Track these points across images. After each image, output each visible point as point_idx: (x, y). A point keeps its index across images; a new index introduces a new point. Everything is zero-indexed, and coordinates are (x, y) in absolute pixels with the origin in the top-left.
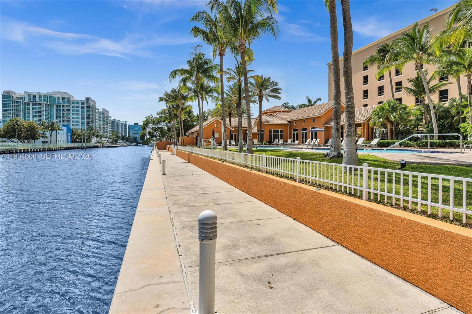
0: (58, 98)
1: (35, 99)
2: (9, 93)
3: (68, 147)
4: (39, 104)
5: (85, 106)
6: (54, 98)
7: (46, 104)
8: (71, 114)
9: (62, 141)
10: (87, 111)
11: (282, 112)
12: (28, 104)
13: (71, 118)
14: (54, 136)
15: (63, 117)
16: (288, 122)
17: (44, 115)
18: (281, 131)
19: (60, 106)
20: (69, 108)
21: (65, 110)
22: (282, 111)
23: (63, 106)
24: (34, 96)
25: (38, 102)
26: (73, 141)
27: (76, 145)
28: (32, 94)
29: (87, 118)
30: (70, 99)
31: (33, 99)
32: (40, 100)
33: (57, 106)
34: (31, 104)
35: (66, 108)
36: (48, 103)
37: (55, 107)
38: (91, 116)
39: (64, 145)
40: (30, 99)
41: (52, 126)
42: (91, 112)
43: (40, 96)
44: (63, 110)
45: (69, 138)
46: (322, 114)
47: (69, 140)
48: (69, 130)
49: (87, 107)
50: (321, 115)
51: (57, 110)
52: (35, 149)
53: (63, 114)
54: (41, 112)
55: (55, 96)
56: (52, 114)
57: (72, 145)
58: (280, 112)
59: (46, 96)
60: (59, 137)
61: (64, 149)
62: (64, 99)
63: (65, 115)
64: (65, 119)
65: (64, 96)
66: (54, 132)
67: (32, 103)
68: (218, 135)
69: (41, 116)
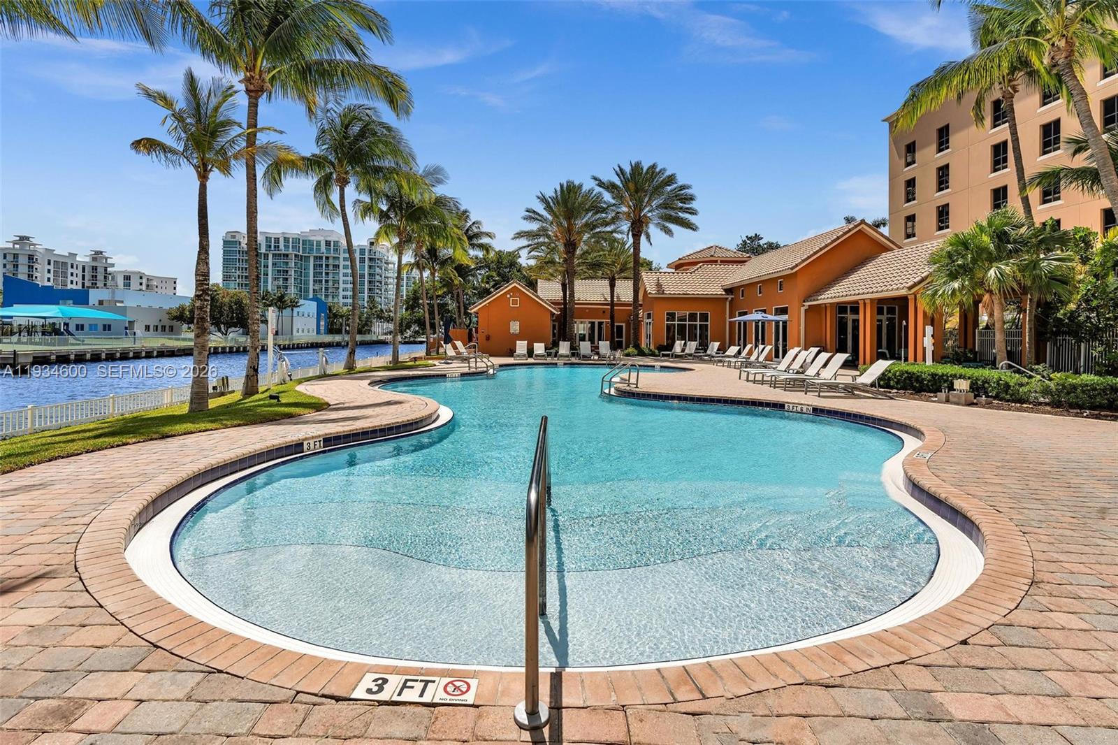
0: (319, 243)
1: (278, 247)
2: (234, 237)
3: (317, 343)
4: (284, 255)
5: (367, 256)
6: (311, 242)
7: (296, 255)
8: (341, 275)
9: (306, 331)
10: (370, 267)
11: (721, 262)
12: (266, 256)
13: (341, 282)
14: (287, 320)
15: (327, 281)
16: (725, 290)
17: (293, 276)
18: (704, 317)
19: (321, 258)
20: (337, 263)
21: (331, 268)
22: (719, 260)
23: (327, 258)
24: (277, 240)
25: (284, 252)
26: (331, 330)
27: (338, 338)
28: (273, 236)
29: (370, 282)
30: (340, 244)
31: (275, 246)
32: (287, 247)
33: (316, 258)
34: (270, 257)
35: (331, 262)
36: (301, 253)
37: (312, 260)
38: (378, 278)
39: (312, 337)
40: (270, 246)
41: (281, 298)
42: (378, 270)
43: (286, 240)
44: (327, 266)
45: (322, 323)
46: (797, 265)
47: (322, 328)
48: (322, 307)
49: (370, 259)
50: (792, 269)
51: (315, 266)
52: (239, 347)
53: (327, 274)
54: (287, 271)
55: (312, 238)
56: (307, 275)
57: (328, 338)
58: (716, 261)
59: (296, 240)
60: (298, 323)
61: (307, 348)
62: (328, 243)
63: (331, 276)
64: (330, 283)
65: (328, 239)
66: (287, 312)
67: (273, 254)
68: (518, 328)
69: (287, 279)
